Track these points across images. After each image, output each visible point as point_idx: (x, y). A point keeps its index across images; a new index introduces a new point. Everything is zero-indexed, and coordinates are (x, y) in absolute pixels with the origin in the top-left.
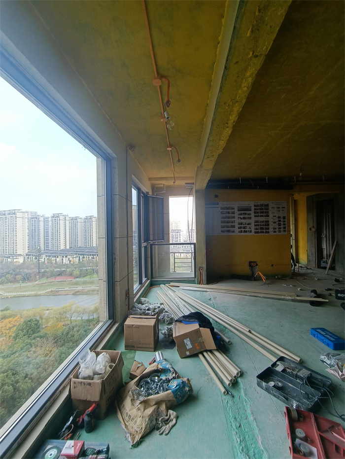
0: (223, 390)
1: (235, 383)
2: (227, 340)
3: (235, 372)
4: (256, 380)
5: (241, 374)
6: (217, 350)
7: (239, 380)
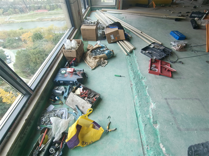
0: (126, 54)
1: (131, 52)
2: (130, 36)
3: (132, 48)
4: (141, 50)
5: (135, 49)
6: (125, 40)
7: (134, 51)
